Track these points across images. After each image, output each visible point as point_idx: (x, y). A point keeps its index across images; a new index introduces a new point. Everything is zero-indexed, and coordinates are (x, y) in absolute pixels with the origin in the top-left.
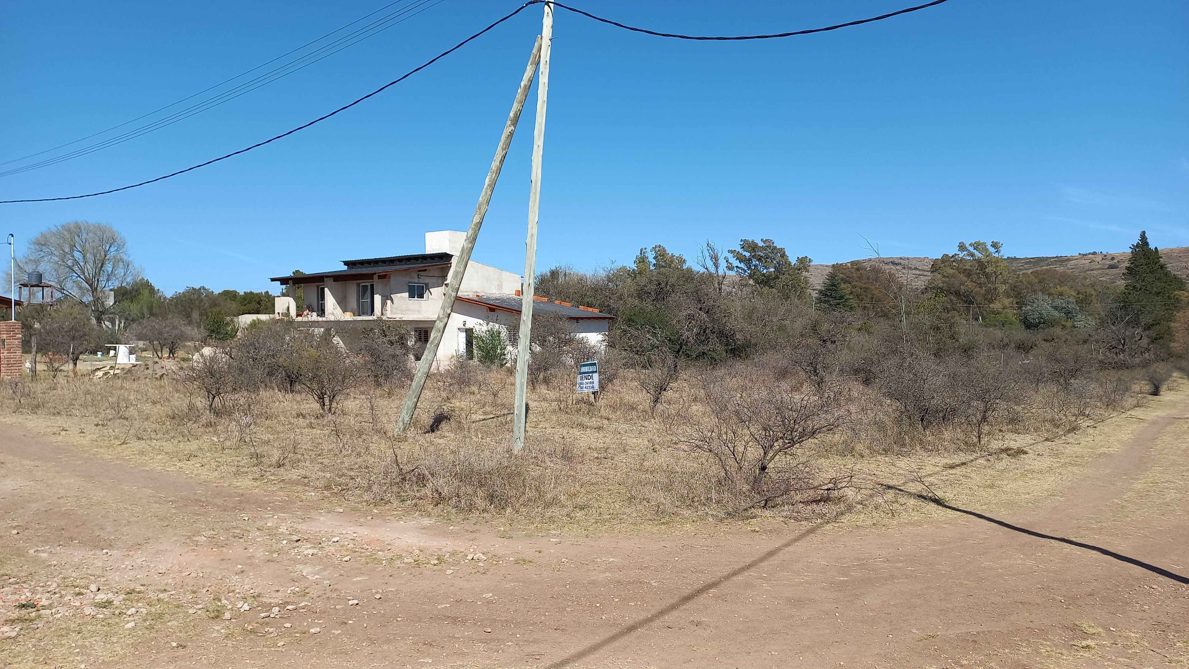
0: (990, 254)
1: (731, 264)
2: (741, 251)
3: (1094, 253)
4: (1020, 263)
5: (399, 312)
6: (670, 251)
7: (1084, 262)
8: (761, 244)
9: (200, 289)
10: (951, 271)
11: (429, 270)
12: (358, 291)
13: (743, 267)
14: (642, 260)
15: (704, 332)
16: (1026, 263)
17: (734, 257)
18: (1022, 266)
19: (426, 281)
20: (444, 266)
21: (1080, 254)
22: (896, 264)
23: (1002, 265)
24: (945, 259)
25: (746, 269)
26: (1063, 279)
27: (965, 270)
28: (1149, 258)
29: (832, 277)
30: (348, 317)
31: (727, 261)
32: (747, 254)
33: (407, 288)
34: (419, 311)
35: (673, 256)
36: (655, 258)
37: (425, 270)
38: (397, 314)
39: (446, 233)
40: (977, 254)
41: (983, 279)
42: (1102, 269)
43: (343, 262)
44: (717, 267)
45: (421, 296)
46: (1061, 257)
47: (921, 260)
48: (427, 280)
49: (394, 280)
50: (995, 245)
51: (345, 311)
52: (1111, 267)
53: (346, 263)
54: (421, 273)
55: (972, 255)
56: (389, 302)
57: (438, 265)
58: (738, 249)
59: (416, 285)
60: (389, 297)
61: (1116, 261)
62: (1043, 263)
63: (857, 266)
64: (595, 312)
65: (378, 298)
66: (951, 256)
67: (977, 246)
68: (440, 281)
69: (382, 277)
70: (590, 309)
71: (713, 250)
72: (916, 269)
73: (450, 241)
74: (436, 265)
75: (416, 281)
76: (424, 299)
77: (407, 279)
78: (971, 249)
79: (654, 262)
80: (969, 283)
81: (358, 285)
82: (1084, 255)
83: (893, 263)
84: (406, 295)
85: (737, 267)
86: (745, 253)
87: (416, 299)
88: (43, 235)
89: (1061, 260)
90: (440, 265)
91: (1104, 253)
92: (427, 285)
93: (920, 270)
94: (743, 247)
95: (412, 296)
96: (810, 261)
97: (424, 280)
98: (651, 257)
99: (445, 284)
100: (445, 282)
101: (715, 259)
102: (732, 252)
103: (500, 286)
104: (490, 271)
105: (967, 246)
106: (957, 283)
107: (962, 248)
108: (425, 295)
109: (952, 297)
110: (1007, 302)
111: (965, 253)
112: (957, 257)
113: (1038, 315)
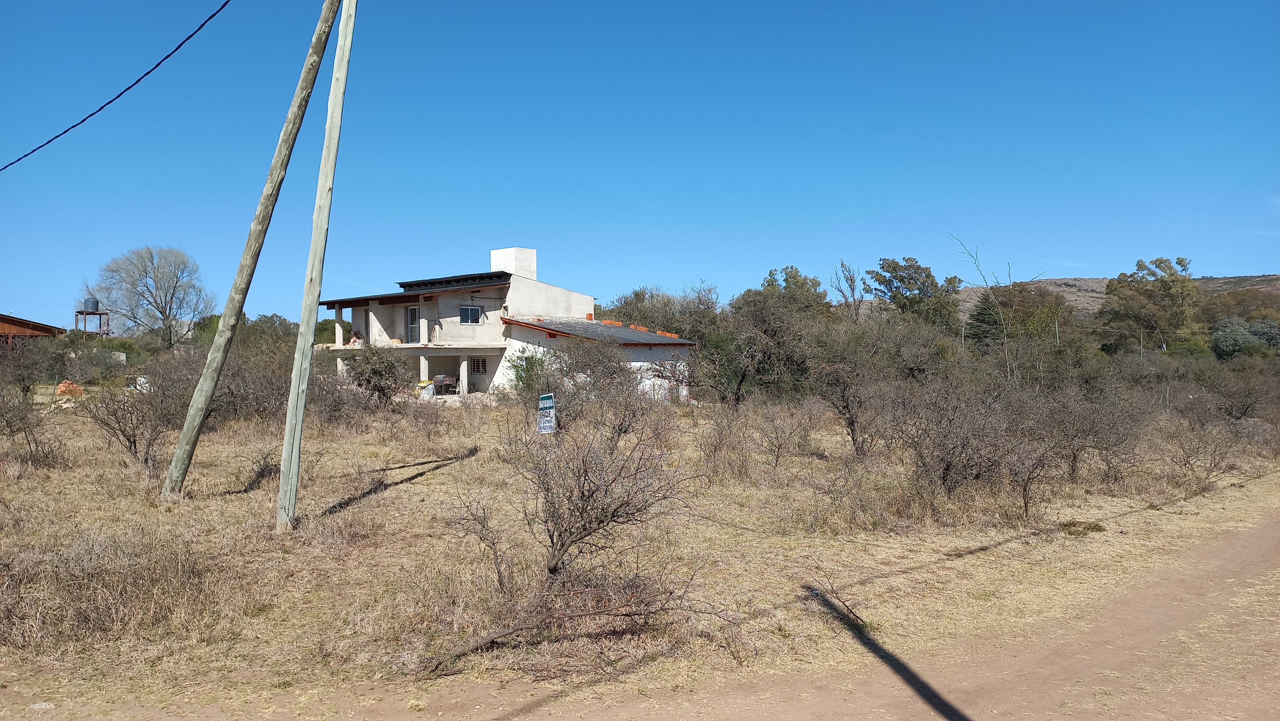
0: (1176, 272)
1: (868, 285)
2: (880, 271)
4: (1218, 283)
5: (449, 338)
6: (803, 273)
8: (903, 263)
9: (272, 317)
10: (1130, 293)
11: (485, 291)
12: (406, 316)
13: (883, 289)
14: (771, 282)
15: (769, 359)
16: (1226, 283)
17: (872, 278)
18: (1220, 287)
19: (481, 304)
20: (501, 286)
22: (1071, 286)
23: (1191, 285)
24: (1123, 279)
25: (886, 291)
26: (1268, 301)
27: (1147, 290)
29: (985, 298)
30: (396, 343)
31: (864, 283)
32: (888, 275)
33: (458, 311)
34: (472, 338)
35: (806, 278)
36: (785, 280)
37: (479, 291)
38: (446, 340)
39: (512, 251)
40: (1160, 273)
41: (1167, 301)
43: (399, 283)
44: (853, 290)
45: (475, 321)
46: (1269, 275)
47: (1098, 281)
48: (482, 303)
49: (442, 302)
50: (1180, 262)
51: (392, 337)
53: (402, 285)
54: (475, 295)
55: (1153, 274)
56: (437, 327)
57: (494, 285)
58: (878, 269)
59: (470, 308)
60: (437, 322)
62: (1245, 284)
63: (1021, 288)
64: (674, 337)
65: (424, 323)
66: (1128, 275)
67: (1159, 263)
68: (498, 303)
69: (428, 299)
70: (669, 335)
71: (849, 271)
72: (1093, 291)
73: (516, 259)
74: (491, 286)
75: (468, 303)
76: (480, 324)
77: (459, 302)
78: (1153, 267)
79: (784, 284)
80: (1150, 306)
81: (406, 308)
83: (1067, 285)
84: (458, 319)
85: (876, 289)
86: (884, 274)
87: (469, 324)
88: (115, 261)
89: (1268, 280)
90: (497, 285)
92: (482, 307)
93: (1097, 292)
94: (883, 267)
95: (464, 320)
96: (960, 281)
97: (478, 302)
98: (780, 279)
99: (505, 307)
100: (504, 305)
101: (851, 281)
102: (868, 273)
103: (568, 309)
104: (557, 292)
105: (1147, 264)
106: (1136, 306)
107: (1141, 266)
108: (480, 320)
109: (1131, 322)
110: (1196, 327)
111: (1145, 272)
112: (1136, 276)
113: (1232, 342)
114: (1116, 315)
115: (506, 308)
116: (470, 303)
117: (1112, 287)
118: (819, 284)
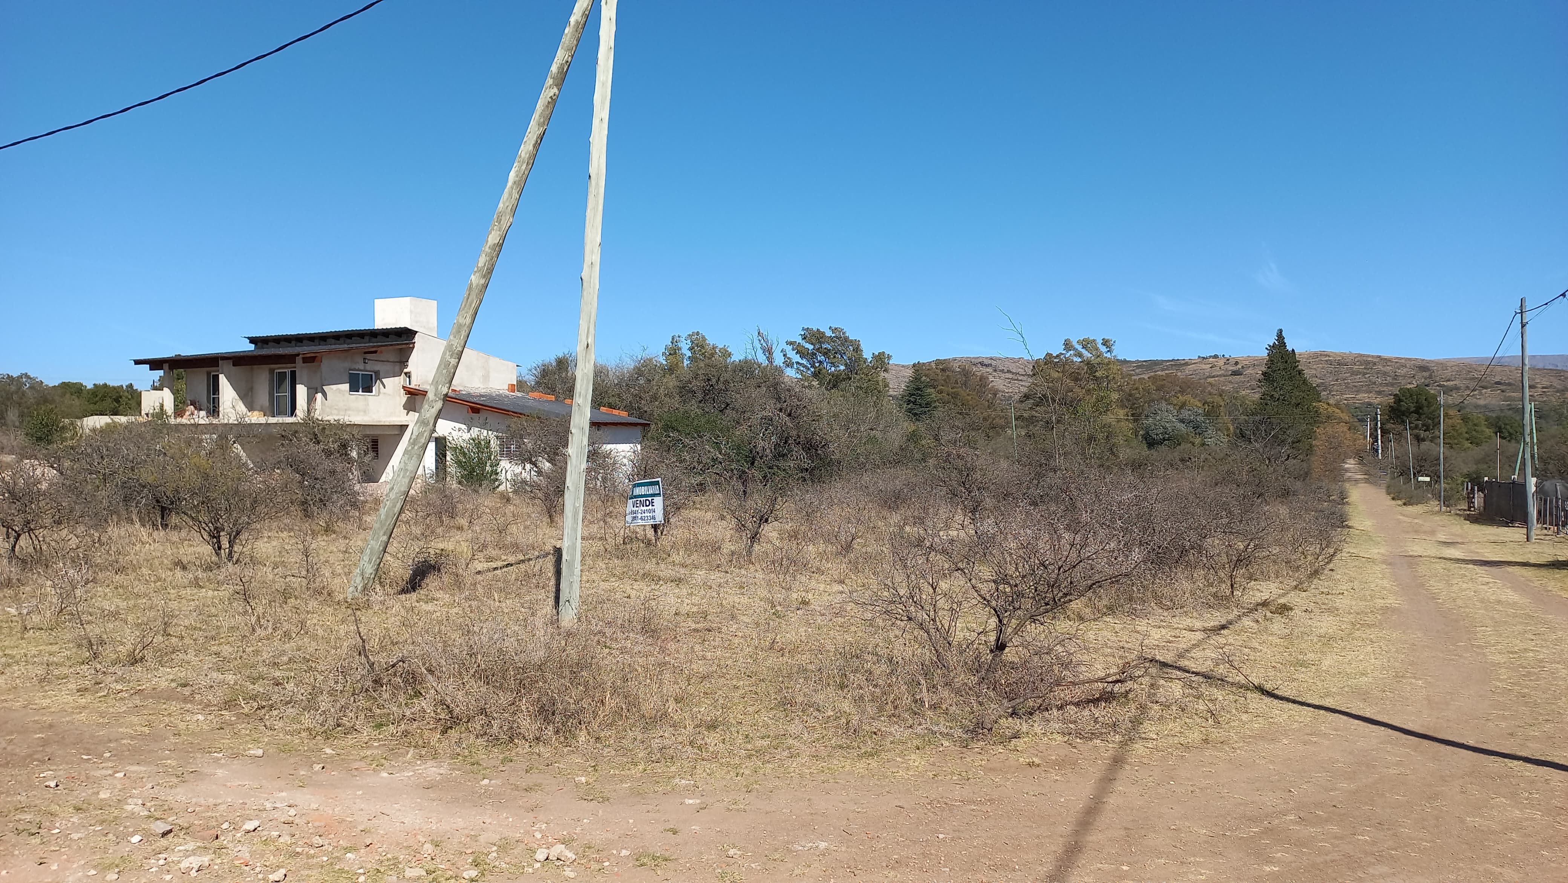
0: (1101, 354)
1: (789, 358)
2: (803, 343)
3: (1216, 356)
4: (1130, 367)
5: (335, 412)
6: (709, 341)
7: (1203, 366)
8: (829, 333)
9: (20, 377)
10: (1056, 375)
11: (381, 352)
12: (271, 381)
13: (805, 363)
14: (673, 351)
15: (786, 442)
16: (1138, 367)
17: (793, 350)
18: (1133, 370)
19: (376, 368)
20: (404, 346)
21: (1199, 357)
22: (986, 365)
23: (1116, 369)
24: (1049, 360)
25: (809, 366)
26: (1186, 386)
27: (1073, 372)
28: (1286, 362)
29: (916, 378)
30: (256, 418)
31: (784, 355)
32: (811, 347)
33: (347, 378)
34: (365, 412)
35: (714, 348)
36: (690, 349)
37: (375, 352)
38: (332, 414)
39: (406, 301)
40: (1086, 354)
41: (1093, 385)
42: (1225, 376)
43: (249, 338)
45: (368, 389)
47: (1016, 361)
48: (378, 367)
49: (326, 365)
50: (1105, 343)
51: (251, 408)
52: (1236, 373)
53: (253, 340)
54: (368, 356)
55: (1080, 355)
56: (319, 396)
57: (395, 345)
58: (799, 340)
59: (361, 373)
60: (319, 389)
61: (1239, 366)
62: (1155, 368)
63: (943, 366)
64: (622, 415)
65: (301, 391)
66: (1055, 355)
67: (1086, 344)
68: (397, 368)
69: (310, 360)
70: (616, 412)
71: (767, 342)
72: (1009, 371)
73: (411, 312)
74: (391, 345)
75: (360, 367)
76: (373, 393)
77: (347, 365)
78: (1079, 348)
79: (689, 354)
80: (1076, 389)
81: (272, 371)
82: (1203, 358)
83: (982, 364)
84: (346, 387)
85: (798, 363)
86: (807, 345)
87: (360, 393)
89: (1178, 364)
90: (398, 344)
91: (1227, 356)
92: (377, 373)
93: (1013, 373)
94: (805, 338)
95: (354, 388)
96: (889, 357)
97: (372, 366)
98: (685, 348)
99: (406, 374)
100: (405, 370)
101: (769, 353)
102: (791, 343)
103: (486, 377)
104: (472, 356)
105: (1074, 344)
106: (1062, 389)
107: (1068, 345)
108: (374, 388)
111: (1072, 353)
112: (1062, 357)
113: (1162, 430)
114: (1042, 400)
115: (408, 375)
116: (361, 367)
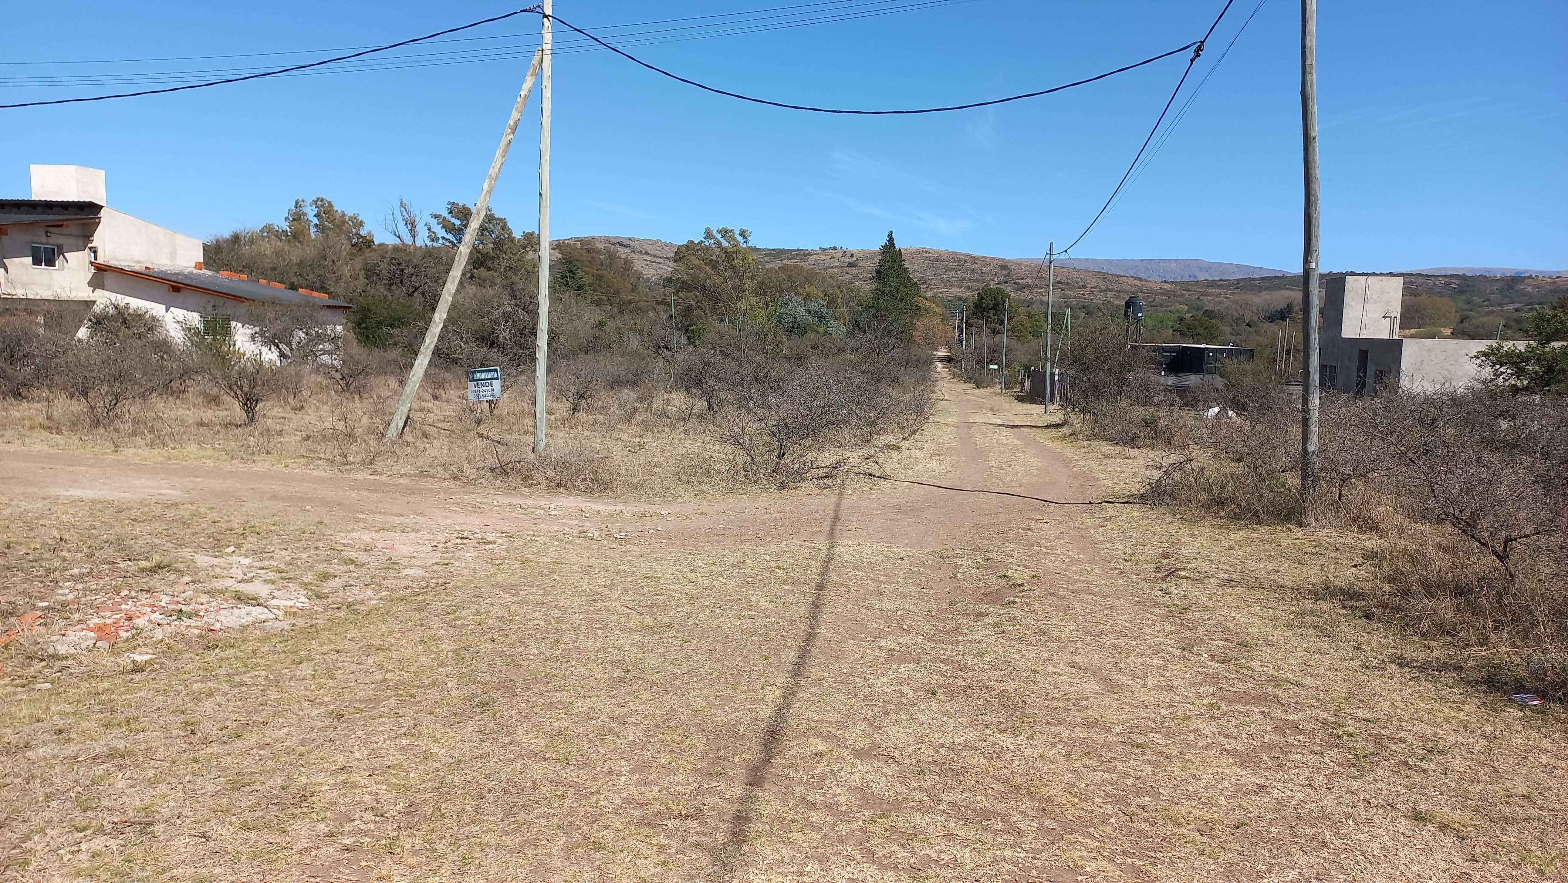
0: (739, 243)
1: (434, 233)
2: (448, 217)
3: (835, 248)
4: (760, 254)
5: (20, 285)
6: (338, 207)
7: (824, 257)
10: (696, 262)
11: (68, 226)
13: (451, 239)
14: (298, 217)
16: (767, 255)
17: (438, 224)
18: (762, 258)
19: (60, 242)
20: (90, 220)
21: (820, 248)
22: (624, 246)
23: (751, 257)
24: (690, 247)
25: (455, 242)
26: (810, 277)
27: (712, 260)
28: (895, 261)
31: (429, 229)
32: (457, 222)
33: (29, 250)
34: (49, 286)
36: (317, 216)
37: (61, 226)
38: (16, 287)
39: (71, 169)
40: (725, 243)
41: (729, 273)
42: (842, 267)
44: (414, 236)
45: (50, 263)
48: (60, 240)
49: (10, 237)
50: (742, 233)
52: (851, 265)
54: (53, 230)
55: (719, 244)
56: (2, 270)
57: (80, 218)
58: (445, 213)
59: (43, 246)
61: (855, 259)
63: (589, 247)
64: (323, 298)
66: (696, 242)
67: (724, 232)
68: (80, 242)
70: (315, 294)
71: (408, 213)
72: (647, 253)
73: (78, 181)
74: (75, 218)
75: (43, 241)
76: (57, 267)
77: (30, 238)
78: (719, 236)
79: (316, 221)
80: (715, 277)
82: (824, 249)
83: (620, 244)
84: (29, 260)
85: (443, 238)
86: (453, 220)
87: (43, 267)
89: (802, 254)
90: (83, 219)
91: (844, 248)
92: (60, 247)
93: (651, 255)
94: (451, 212)
95: (37, 262)
96: (539, 237)
97: (56, 240)
98: (311, 212)
99: (90, 248)
100: (90, 245)
101: (412, 225)
102: (436, 216)
103: (173, 255)
104: (159, 232)
105: (714, 233)
106: (703, 276)
107: (708, 234)
108: (57, 262)
109: (697, 293)
110: (753, 300)
111: (712, 241)
112: (703, 244)
114: (684, 286)
115: (94, 251)
116: (44, 239)
117: (683, 254)
118: (361, 224)
